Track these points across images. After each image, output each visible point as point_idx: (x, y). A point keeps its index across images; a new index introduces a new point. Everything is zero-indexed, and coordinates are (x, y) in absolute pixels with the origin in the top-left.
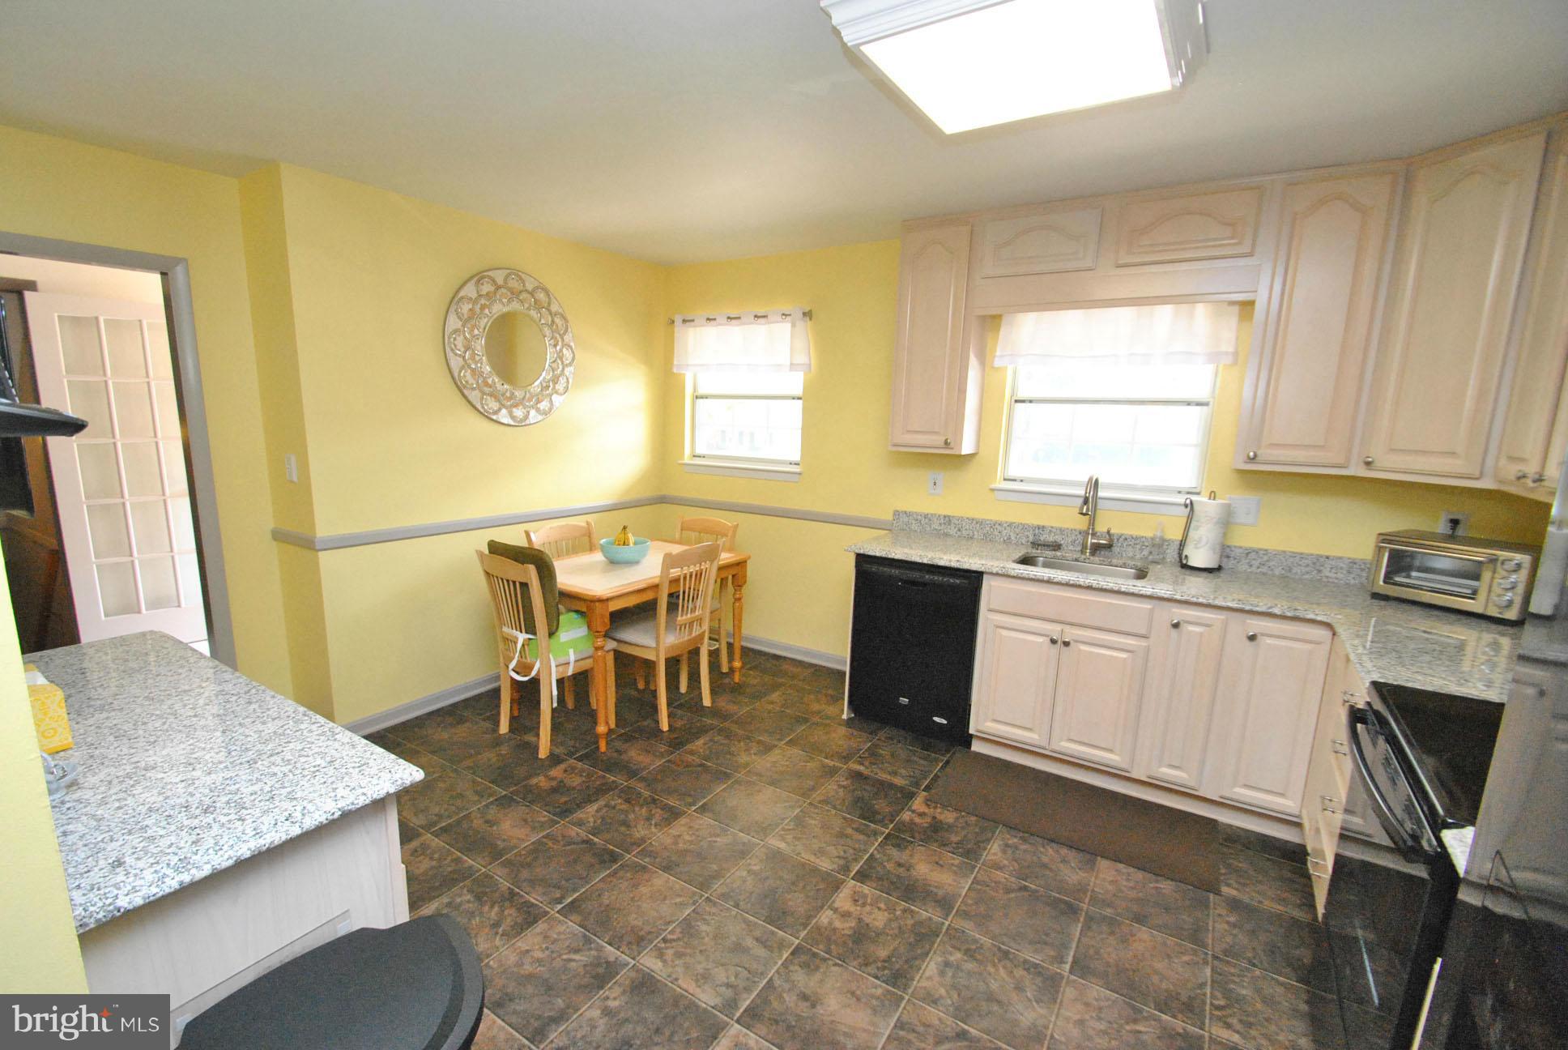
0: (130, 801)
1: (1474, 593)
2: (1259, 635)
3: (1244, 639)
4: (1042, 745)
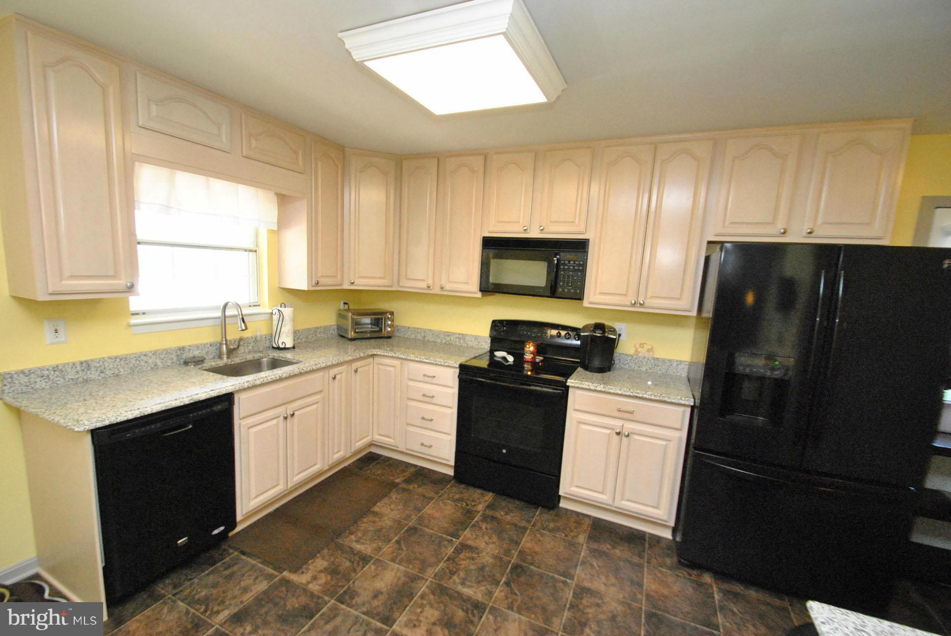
1: (381, 330)
2: (357, 369)
3: (353, 372)
4: (283, 490)
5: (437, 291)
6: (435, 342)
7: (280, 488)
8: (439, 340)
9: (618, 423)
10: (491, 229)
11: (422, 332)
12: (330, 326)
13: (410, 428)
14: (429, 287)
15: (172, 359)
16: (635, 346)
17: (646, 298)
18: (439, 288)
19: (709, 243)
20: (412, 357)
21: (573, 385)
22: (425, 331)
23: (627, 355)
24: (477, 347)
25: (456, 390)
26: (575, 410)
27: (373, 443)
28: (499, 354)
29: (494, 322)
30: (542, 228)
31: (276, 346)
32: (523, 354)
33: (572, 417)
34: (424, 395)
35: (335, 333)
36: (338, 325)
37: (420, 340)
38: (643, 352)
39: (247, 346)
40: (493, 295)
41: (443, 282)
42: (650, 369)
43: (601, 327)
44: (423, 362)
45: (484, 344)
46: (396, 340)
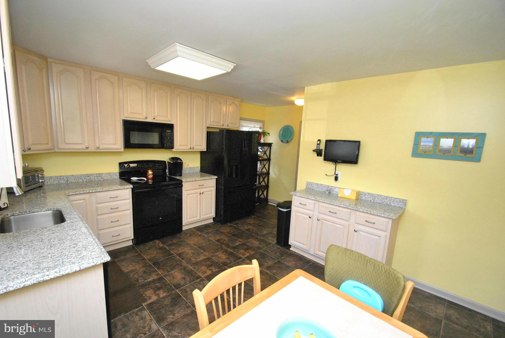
5: (93, 150)
6: (77, 182)
9: (199, 190)
14: (87, 147)
17: (194, 145)
19: (207, 127)
20: (100, 190)
21: (185, 181)
25: (131, 200)
28: (134, 178)
29: (121, 163)
30: (153, 118)
33: (185, 193)
34: (111, 209)
38: (186, 166)
42: (189, 172)
43: (173, 159)
44: (109, 191)
45: (115, 176)
46: (45, 185)
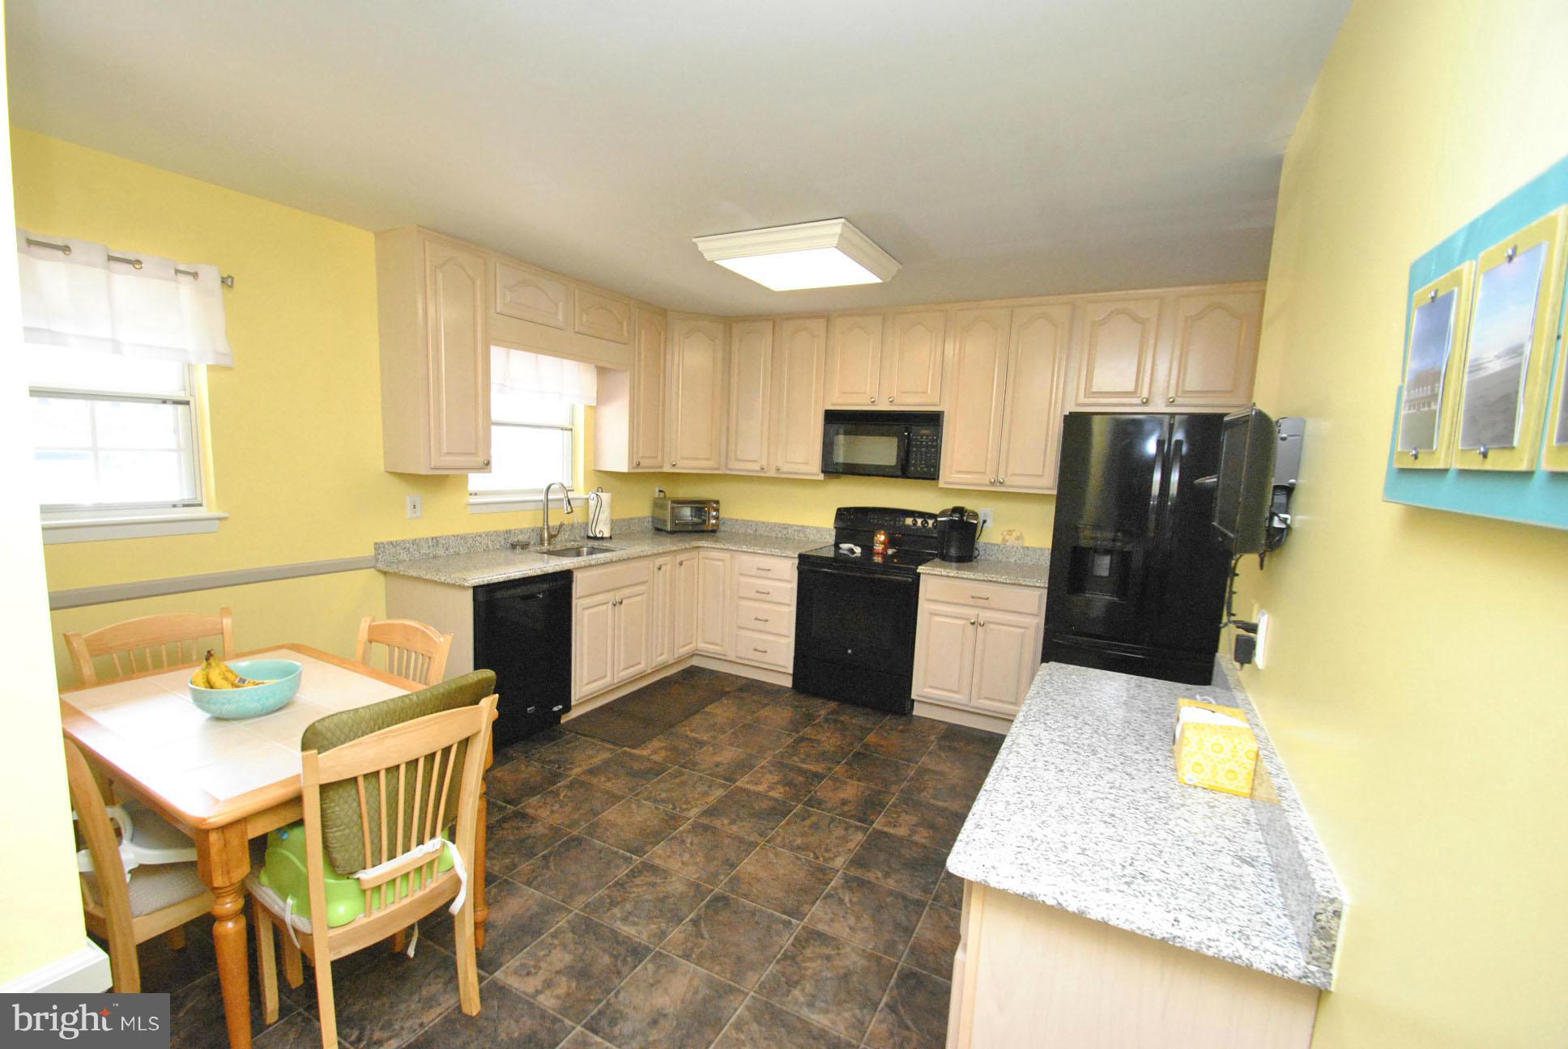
0: (1166, 704)
1: (704, 521)
2: (682, 562)
3: (678, 566)
4: (609, 684)
5: (773, 474)
6: (769, 537)
7: (607, 680)
8: (774, 534)
9: (972, 613)
10: (835, 401)
11: (753, 525)
12: (645, 518)
13: (743, 633)
14: (763, 469)
15: (500, 542)
16: (1002, 534)
17: (1006, 475)
18: (774, 470)
20: (744, 548)
21: (924, 571)
22: (757, 524)
23: (992, 544)
24: (820, 540)
25: (795, 585)
26: (927, 600)
27: (696, 652)
28: (845, 546)
29: (839, 510)
30: (891, 399)
31: (592, 535)
32: (873, 545)
33: (924, 607)
34: (758, 592)
35: (650, 526)
36: (653, 517)
37: (750, 535)
38: (1011, 541)
39: (564, 534)
40: (839, 478)
41: (780, 464)
42: (1020, 559)
43: (959, 510)
44: (757, 553)
45: (828, 537)
46: (722, 534)
